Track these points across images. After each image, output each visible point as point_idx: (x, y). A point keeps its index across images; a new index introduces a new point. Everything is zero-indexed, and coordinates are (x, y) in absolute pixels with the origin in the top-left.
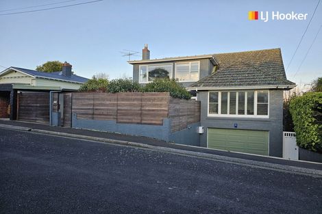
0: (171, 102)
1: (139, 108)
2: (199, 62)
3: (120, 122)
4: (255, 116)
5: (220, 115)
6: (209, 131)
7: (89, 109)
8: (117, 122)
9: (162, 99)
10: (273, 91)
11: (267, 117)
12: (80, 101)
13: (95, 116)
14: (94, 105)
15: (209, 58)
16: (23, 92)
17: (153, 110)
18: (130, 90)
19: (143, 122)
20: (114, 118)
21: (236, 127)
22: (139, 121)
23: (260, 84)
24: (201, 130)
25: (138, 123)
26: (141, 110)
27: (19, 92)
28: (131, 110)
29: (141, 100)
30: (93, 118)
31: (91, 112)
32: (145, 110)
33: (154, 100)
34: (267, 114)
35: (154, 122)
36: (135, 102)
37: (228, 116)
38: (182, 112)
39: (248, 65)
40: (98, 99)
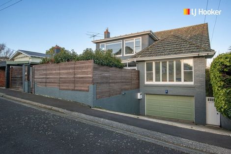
0: (95, 69)
1: (73, 76)
2: (141, 38)
3: (62, 89)
4: (182, 83)
5: (154, 82)
6: (146, 97)
7: (44, 78)
8: (60, 89)
9: (88, 67)
10: (197, 59)
11: (192, 83)
12: (39, 72)
13: (47, 84)
14: (46, 74)
15: (148, 34)
16: (13, 67)
17: (82, 78)
18: (68, 60)
19: (76, 88)
20: (58, 86)
21: (167, 93)
22: (73, 88)
23: (184, 53)
24: (139, 96)
25: (73, 90)
26: (74, 78)
27: (11, 67)
28: (68, 78)
29: (74, 68)
30: (46, 86)
31: (44, 80)
32: (77, 78)
33: (83, 67)
34: (192, 81)
35: (83, 88)
36: (71, 71)
37: (161, 83)
38: (112, 79)
39: (178, 37)
40: (49, 70)
